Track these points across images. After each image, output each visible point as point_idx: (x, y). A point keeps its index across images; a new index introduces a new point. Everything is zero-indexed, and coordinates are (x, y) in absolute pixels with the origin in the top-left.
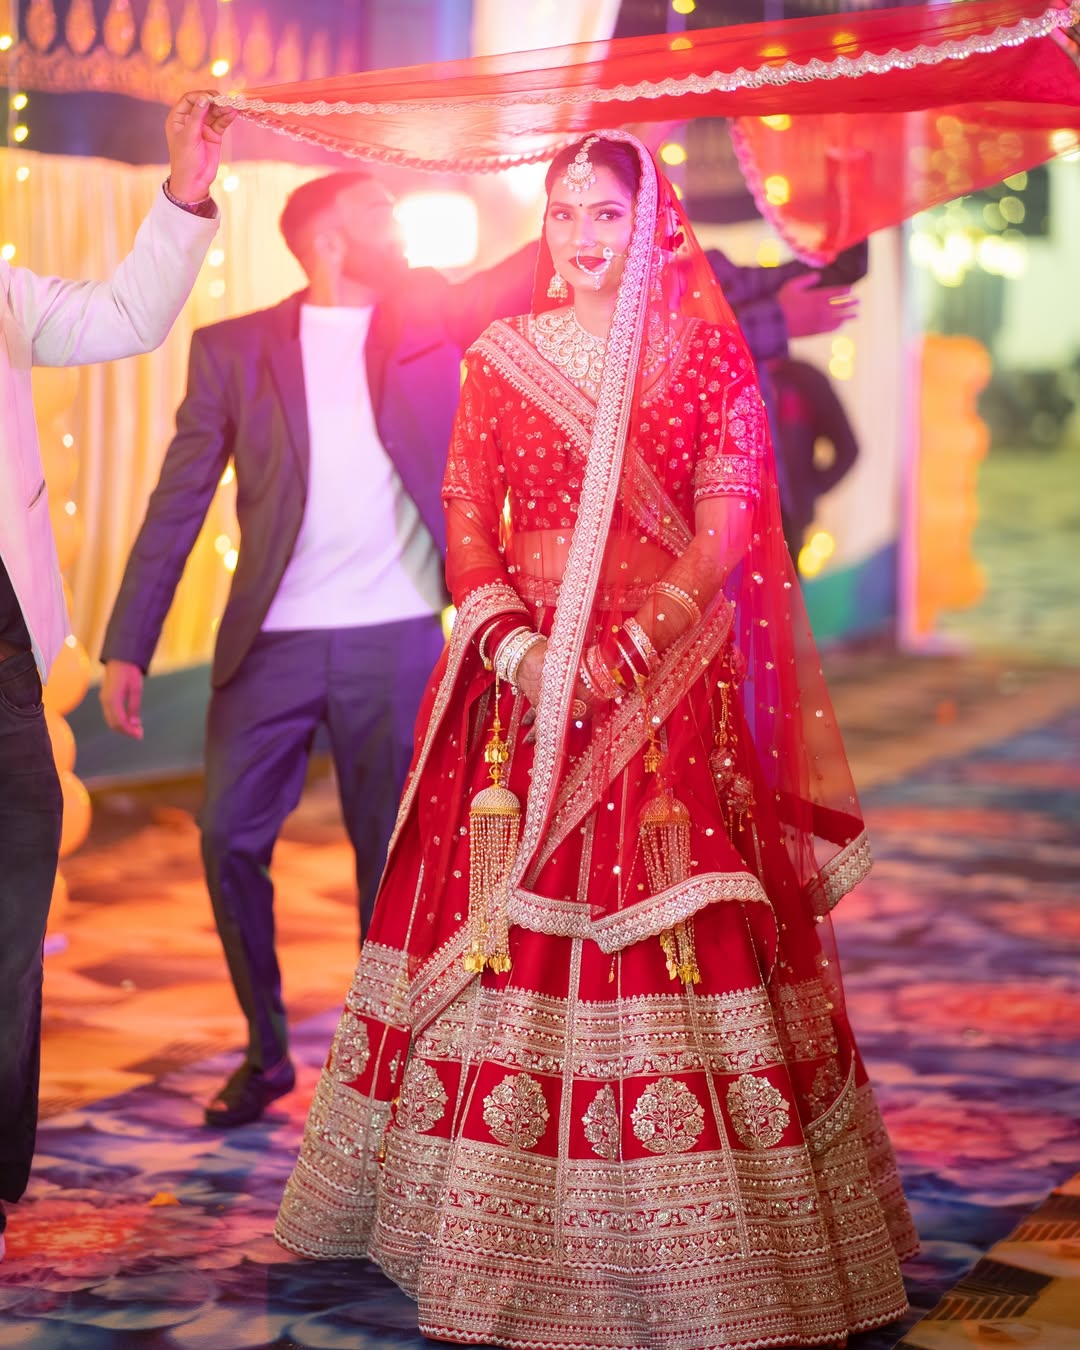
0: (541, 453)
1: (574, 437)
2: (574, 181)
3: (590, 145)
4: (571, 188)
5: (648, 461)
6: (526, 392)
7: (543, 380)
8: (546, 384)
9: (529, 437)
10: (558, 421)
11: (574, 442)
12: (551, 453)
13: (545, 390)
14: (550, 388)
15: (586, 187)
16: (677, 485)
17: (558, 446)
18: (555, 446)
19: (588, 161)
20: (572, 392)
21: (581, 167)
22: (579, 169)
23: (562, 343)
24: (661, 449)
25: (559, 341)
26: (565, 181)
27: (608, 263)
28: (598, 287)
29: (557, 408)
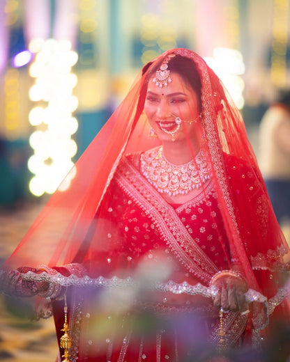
0: (137, 230)
1: (156, 222)
2: (159, 81)
3: (170, 59)
4: (157, 84)
5: (193, 236)
6: (131, 195)
7: (141, 188)
8: (143, 191)
9: (130, 221)
10: (147, 212)
11: (156, 224)
12: (142, 229)
13: (142, 194)
14: (145, 192)
15: (166, 84)
16: (213, 249)
17: (146, 225)
18: (144, 226)
19: (168, 69)
20: (156, 195)
21: (163, 73)
22: (163, 74)
23: (156, 167)
24: (202, 230)
25: (155, 166)
26: (154, 80)
27: (179, 126)
28: (173, 140)
29: (147, 204)
